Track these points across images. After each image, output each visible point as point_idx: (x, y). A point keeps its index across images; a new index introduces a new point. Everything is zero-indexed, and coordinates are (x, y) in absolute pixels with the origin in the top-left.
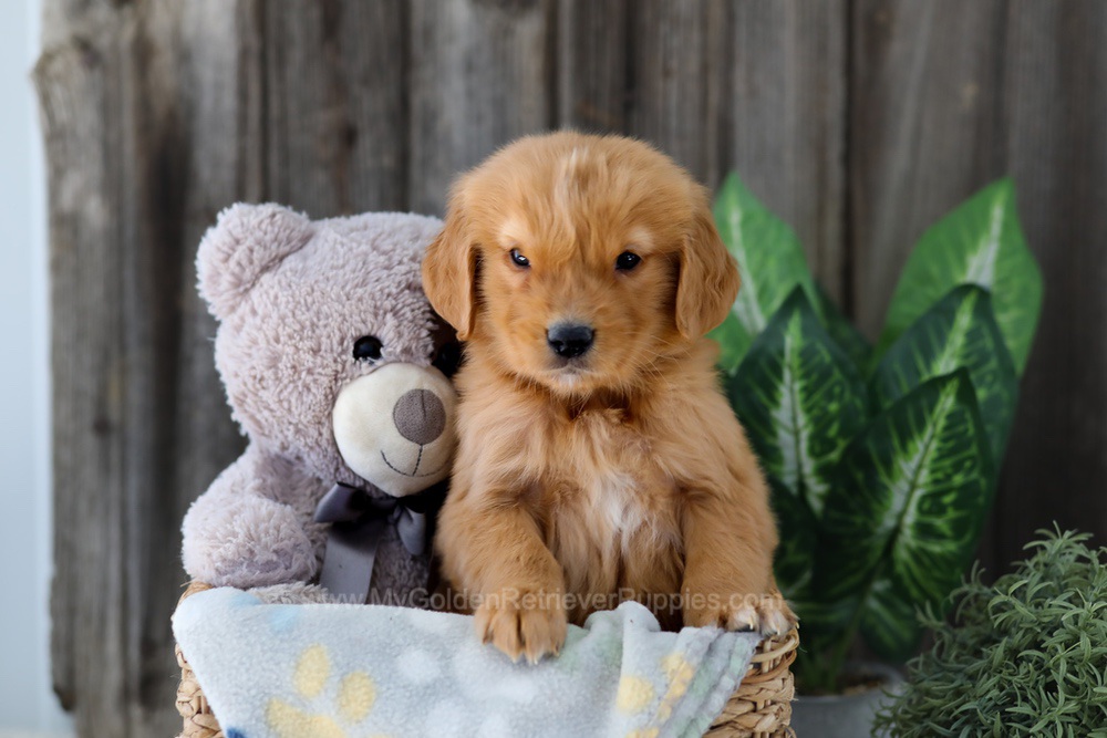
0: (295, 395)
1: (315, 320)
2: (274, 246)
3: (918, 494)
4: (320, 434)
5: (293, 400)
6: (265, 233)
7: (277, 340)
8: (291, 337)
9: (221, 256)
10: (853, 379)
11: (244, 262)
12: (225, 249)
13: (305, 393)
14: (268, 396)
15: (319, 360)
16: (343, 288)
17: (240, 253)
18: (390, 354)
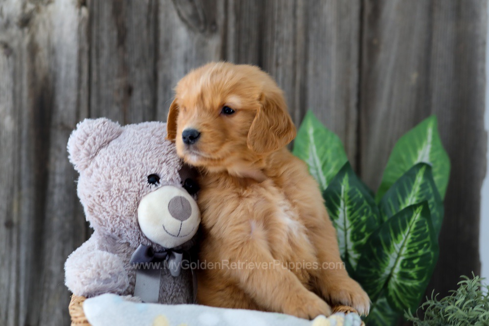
0: (120, 202)
1: (128, 168)
2: (105, 136)
3: (401, 259)
4: (132, 221)
5: (119, 205)
6: (101, 130)
7: (110, 178)
8: (116, 175)
9: (80, 142)
10: (372, 205)
11: (92, 144)
12: (82, 138)
13: (124, 201)
14: (106, 205)
15: (131, 184)
16: (140, 152)
17: (90, 140)
18: (164, 181)
